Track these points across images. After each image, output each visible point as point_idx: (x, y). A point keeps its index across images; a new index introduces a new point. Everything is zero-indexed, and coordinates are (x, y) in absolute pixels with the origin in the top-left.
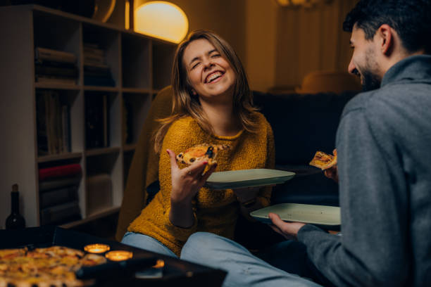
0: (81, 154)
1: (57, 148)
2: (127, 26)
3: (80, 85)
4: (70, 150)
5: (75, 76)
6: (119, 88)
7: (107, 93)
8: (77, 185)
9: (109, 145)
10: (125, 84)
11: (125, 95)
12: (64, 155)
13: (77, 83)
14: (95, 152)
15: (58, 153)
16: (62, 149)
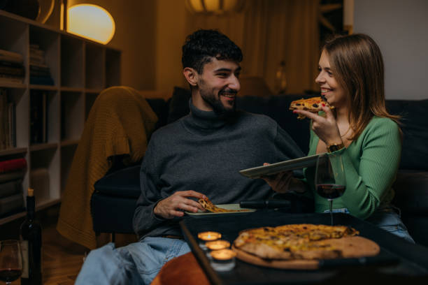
0: (26, 149)
1: (4, 143)
2: (62, 28)
3: (26, 84)
4: (15, 145)
5: (22, 76)
6: (57, 86)
7: (47, 92)
8: (22, 179)
9: (47, 141)
10: (63, 84)
11: (63, 93)
12: (10, 150)
13: (23, 82)
14: (37, 147)
15: (5, 148)
16: (9, 144)
